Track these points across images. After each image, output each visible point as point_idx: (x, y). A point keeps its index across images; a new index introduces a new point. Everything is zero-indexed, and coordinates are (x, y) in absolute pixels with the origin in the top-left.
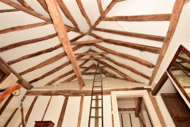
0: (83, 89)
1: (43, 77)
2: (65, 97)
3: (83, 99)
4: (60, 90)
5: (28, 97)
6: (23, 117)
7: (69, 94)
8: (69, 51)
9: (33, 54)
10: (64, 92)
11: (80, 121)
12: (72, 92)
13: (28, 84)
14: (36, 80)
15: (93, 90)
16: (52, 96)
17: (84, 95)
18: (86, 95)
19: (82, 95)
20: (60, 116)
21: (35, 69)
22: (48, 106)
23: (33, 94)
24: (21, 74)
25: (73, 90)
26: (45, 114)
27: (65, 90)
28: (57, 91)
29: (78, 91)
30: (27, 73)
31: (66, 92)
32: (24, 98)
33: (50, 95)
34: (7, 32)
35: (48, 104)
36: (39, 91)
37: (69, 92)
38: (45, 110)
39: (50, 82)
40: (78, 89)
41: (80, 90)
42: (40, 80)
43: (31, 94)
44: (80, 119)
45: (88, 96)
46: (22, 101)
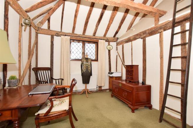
0: (159, 24)
1: (120, 27)
2: (142, 40)
3: (161, 36)
4: (136, 34)
5: (118, 47)
6: (121, 60)
7: (145, 35)
8: (111, 3)
9: (99, 19)
10: (140, 35)
11: (163, 60)
12: (147, 32)
13: (114, 38)
14: (117, 33)
15: (174, 19)
16: (131, 41)
17: (162, 30)
18: (165, 30)
19: (160, 31)
20: (143, 57)
21: (109, 27)
22: (132, 51)
23: (121, 44)
24: (105, 35)
25: (148, 30)
26: (132, 57)
27: (141, 33)
28: (134, 35)
29: (154, 28)
30: (107, 33)
31: (142, 34)
32: (117, 48)
33: (130, 41)
34: (76, 21)
35: (132, 49)
36: (123, 40)
37: (144, 33)
38: (131, 54)
39: (129, 26)
40: (153, 26)
41: (156, 26)
42: (119, 31)
43: (119, 44)
44: (162, 58)
45: (168, 29)
46: (117, 50)
